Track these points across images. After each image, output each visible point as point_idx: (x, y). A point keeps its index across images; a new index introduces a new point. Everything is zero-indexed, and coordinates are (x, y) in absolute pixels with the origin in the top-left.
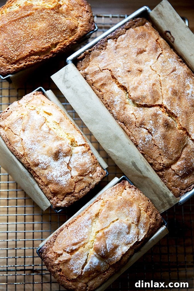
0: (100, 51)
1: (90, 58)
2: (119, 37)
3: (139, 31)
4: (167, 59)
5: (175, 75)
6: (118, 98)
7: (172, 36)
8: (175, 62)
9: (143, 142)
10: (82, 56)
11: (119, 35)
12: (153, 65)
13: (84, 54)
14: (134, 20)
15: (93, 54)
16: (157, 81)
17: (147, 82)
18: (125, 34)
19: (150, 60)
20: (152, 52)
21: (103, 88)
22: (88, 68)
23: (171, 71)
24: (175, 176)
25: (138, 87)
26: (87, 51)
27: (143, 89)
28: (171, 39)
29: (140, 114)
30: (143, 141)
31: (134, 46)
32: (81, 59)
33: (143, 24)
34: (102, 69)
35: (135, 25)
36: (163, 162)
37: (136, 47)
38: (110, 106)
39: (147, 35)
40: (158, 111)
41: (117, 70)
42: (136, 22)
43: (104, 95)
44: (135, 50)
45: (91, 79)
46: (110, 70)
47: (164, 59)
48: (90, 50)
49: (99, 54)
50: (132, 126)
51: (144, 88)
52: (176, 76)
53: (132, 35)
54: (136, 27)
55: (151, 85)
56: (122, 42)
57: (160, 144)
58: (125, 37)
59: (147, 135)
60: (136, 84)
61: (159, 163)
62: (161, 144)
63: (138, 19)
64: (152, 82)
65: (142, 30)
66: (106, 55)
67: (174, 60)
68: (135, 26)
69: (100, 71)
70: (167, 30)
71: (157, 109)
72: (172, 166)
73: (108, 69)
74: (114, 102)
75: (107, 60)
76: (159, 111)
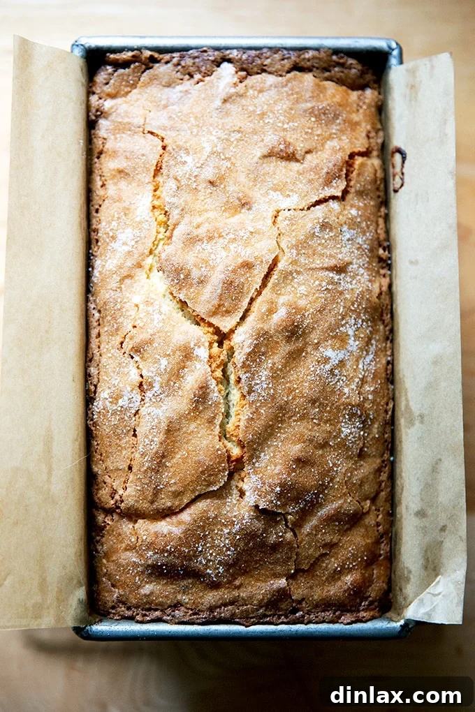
0: (181, 77)
1: (142, 79)
2: (258, 73)
3: (324, 96)
4: (342, 225)
5: (328, 284)
6: (131, 236)
7: (403, 174)
8: (358, 249)
9: (110, 402)
10: (125, 57)
11: (263, 70)
12: (287, 213)
13: (133, 56)
14: (334, 58)
15: (156, 73)
16: (262, 262)
17: (232, 246)
18: (281, 76)
19: (291, 194)
20: (312, 176)
21: (115, 184)
22: (119, 101)
23: (326, 265)
24: (129, 554)
25: (199, 243)
26: (148, 53)
27: (210, 256)
28: (397, 178)
29: (152, 320)
30: (111, 400)
31: (280, 125)
32: (118, 65)
33: (354, 86)
34: (150, 130)
35: (330, 71)
36: (125, 494)
37: (282, 134)
38: (99, 244)
39: (338, 121)
40: (199, 347)
41: (183, 160)
42: (338, 64)
43: (106, 201)
44: (271, 139)
45: (105, 136)
46: (164, 148)
47: (332, 219)
48: (156, 55)
49: (173, 85)
50: (113, 338)
51: (213, 256)
52: (330, 287)
53: (297, 93)
54: (327, 79)
55: (240, 261)
56: (256, 93)
57: (145, 439)
58: (275, 87)
59: (132, 391)
60: (202, 232)
61: (112, 487)
62: (149, 439)
63: (350, 61)
64: (246, 254)
65: (338, 99)
66: (190, 99)
67: (360, 240)
68: (327, 74)
69: (141, 129)
70: (403, 148)
71: (203, 340)
72: (140, 521)
73: (163, 139)
74: (114, 238)
75: (179, 114)
76: (202, 348)
